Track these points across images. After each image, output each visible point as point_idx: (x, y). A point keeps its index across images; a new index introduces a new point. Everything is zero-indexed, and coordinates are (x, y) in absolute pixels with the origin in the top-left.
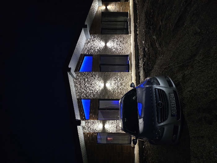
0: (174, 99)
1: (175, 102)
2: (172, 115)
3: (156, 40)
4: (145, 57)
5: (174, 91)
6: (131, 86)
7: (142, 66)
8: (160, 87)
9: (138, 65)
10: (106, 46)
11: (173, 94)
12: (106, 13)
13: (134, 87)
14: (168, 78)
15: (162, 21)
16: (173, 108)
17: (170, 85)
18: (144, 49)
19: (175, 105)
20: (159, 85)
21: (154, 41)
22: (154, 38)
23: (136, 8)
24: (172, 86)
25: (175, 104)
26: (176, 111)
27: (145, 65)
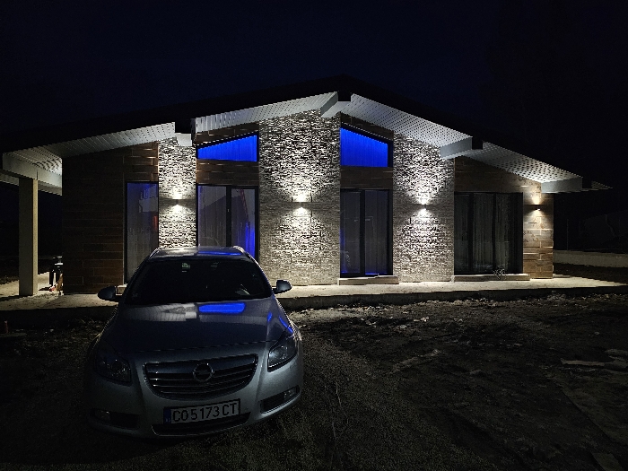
0: (221, 416)
1: (211, 417)
2: (167, 410)
3: (425, 358)
4: (378, 325)
5: (247, 415)
6: (280, 282)
7: (352, 315)
8: (262, 373)
9: (357, 302)
10: (419, 207)
11: (236, 413)
12: (520, 207)
13: (276, 291)
14: (294, 396)
15: (480, 375)
16: (192, 414)
17: (267, 404)
18: (404, 321)
19: (200, 419)
20: (270, 370)
21: (424, 352)
22: (431, 351)
23: (533, 297)
24: (266, 409)
25: (205, 419)
26: (181, 421)
27: (354, 324)
